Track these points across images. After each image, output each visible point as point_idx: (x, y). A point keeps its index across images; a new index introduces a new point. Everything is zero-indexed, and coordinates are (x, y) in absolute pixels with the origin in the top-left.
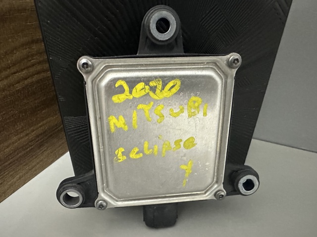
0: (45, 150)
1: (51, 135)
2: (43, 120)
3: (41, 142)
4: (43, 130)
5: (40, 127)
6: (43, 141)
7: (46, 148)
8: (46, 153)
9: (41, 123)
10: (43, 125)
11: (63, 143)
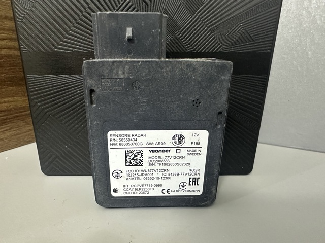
0: (7, 130)
1: (17, 116)
2: (10, 97)
3: (4, 120)
4: (7, 107)
5: (5, 102)
6: (6, 119)
7: (8, 128)
8: (8, 134)
9: (6, 100)
10: (9, 102)
11: (30, 130)
